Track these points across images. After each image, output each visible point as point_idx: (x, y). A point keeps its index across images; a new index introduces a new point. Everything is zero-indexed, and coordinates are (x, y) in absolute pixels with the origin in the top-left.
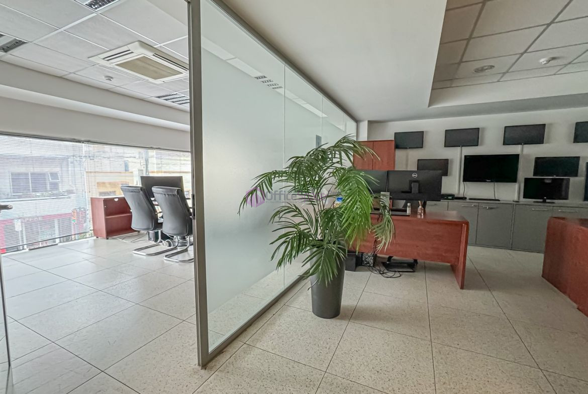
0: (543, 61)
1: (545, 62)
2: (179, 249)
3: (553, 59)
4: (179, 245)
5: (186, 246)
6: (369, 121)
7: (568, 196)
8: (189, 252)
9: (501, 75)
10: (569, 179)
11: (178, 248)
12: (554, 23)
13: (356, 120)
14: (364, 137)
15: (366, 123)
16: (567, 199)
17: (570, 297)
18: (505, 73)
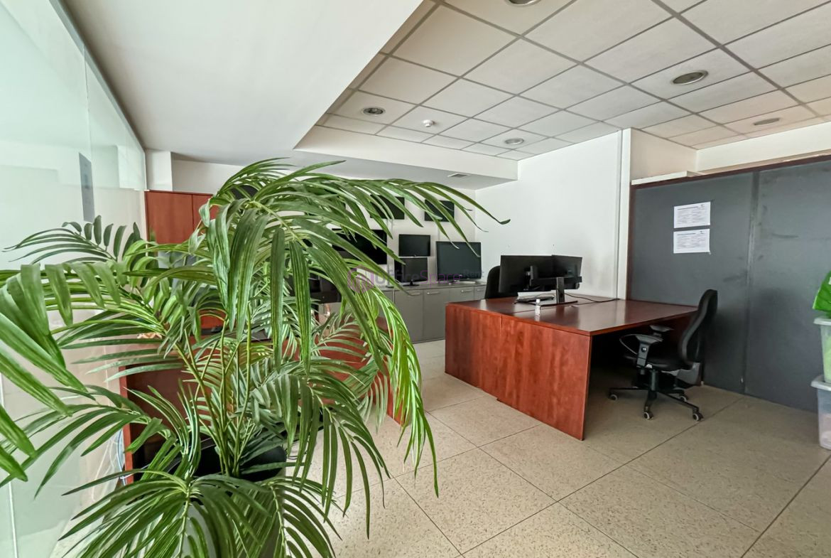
6: (172, 154)
7: (427, 277)
9: (383, 127)
10: (426, 258)
12: (464, 79)
13: (146, 148)
14: (164, 181)
15: (168, 156)
16: (426, 280)
17: (483, 388)
18: (387, 125)
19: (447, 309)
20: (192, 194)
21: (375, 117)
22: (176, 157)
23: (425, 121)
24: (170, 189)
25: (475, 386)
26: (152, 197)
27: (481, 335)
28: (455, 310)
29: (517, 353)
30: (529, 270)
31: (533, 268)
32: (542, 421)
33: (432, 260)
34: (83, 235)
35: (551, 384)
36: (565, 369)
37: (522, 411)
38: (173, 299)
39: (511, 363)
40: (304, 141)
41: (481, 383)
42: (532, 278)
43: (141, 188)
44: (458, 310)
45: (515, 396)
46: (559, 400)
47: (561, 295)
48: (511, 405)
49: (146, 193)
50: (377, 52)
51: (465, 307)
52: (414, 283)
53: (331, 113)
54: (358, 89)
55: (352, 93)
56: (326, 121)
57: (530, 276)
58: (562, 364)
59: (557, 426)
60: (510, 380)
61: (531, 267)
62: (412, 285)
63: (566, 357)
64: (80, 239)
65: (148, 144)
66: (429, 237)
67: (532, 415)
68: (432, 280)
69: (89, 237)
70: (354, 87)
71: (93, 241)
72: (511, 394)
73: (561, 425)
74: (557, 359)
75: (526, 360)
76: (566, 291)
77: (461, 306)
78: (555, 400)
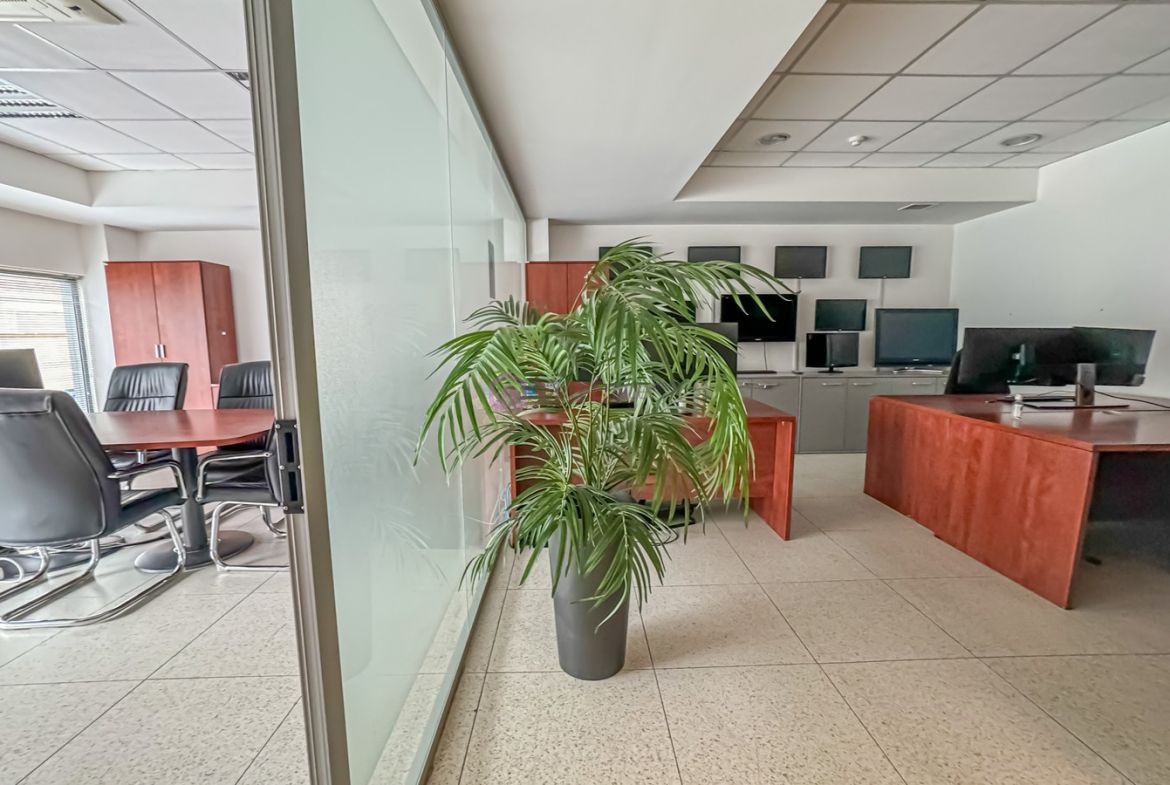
0: (853, 139)
1: (856, 143)
2: (54, 582)
3: (866, 139)
4: (52, 565)
5: (87, 560)
6: (549, 220)
7: (857, 361)
8: (100, 581)
9: (789, 155)
10: (857, 334)
11: (49, 575)
12: (902, 75)
13: (527, 216)
14: (542, 253)
15: (545, 223)
16: (856, 365)
17: (917, 519)
18: (796, 152)
19: (872, 403)
20: (567, 263)
21: (780, 145)
22: (553, 223)
23: (851, 139)
24: (547, 259)
25: (906, 513)
26: (531, 267)
27: (917, 444)
28: (883, 407)
29: (971, 472)
30: (1017, 350)
31: (1027, 348)
32: (1001, 571)
33: (867, 337)
34: (504, 310)
35: (1021, 522)
36: (1046, 499)
37: (971, 556)
38: (563, 352)
39: (960, 483)
40: (686, 190)
41: (913, 510)
42: (1023, 363)
43: (522, 260)
44: (887, 406)
45: (961, 533)
46: (1032, 546)
47: (1087, 394)
48: (954, 545)
49: (527, 265)
50: (771, 71)
51: (899, 403)
52: (835, 369)
53: (719, 150)
54: (750, 118)
55: (743, 124)
56: (713, 160)
57: (1018, 361)
58: (1043, 490)
59: (1027, 582)
60: (956, 509)
61: (1023, 347)
62: (831, 371)
63: (1049, 481)
64: (502, 313)
65: (530, 213)
66: (865, 302)
67: (987, 563)
68: (865, 365)
69: (507, 312)
70: (745, 116)
71: (510, 314)
72: (955, 529)
73: (1032, 582)
74: (1034, 482)
75: (981, 483)
76: (1097, 388)
77: (893, 401)
78: (1025, 545)
